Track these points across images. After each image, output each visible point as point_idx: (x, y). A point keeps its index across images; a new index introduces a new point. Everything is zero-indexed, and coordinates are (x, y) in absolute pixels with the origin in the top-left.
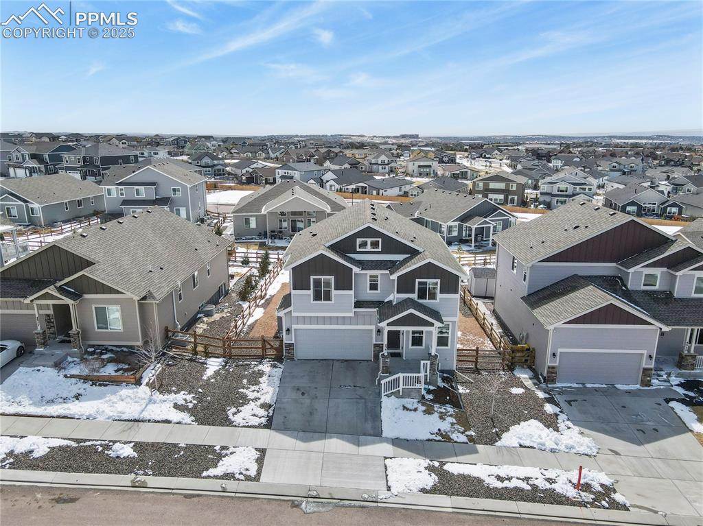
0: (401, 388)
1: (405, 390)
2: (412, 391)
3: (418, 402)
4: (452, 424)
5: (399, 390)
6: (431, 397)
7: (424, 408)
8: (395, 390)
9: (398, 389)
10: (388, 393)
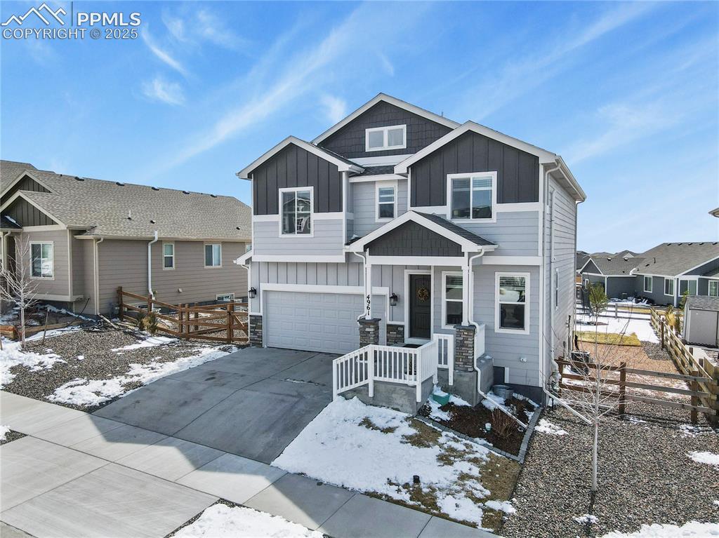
0: (370, 381)
1: (381, 388)
2: (394, 392)
3: (407, 419)
4: (464, 477)
5: (367, 385)
6: (445, 416)
7: (412, 432)
8: (360, 384)
9: (364, 382)
10: (345, 389)
